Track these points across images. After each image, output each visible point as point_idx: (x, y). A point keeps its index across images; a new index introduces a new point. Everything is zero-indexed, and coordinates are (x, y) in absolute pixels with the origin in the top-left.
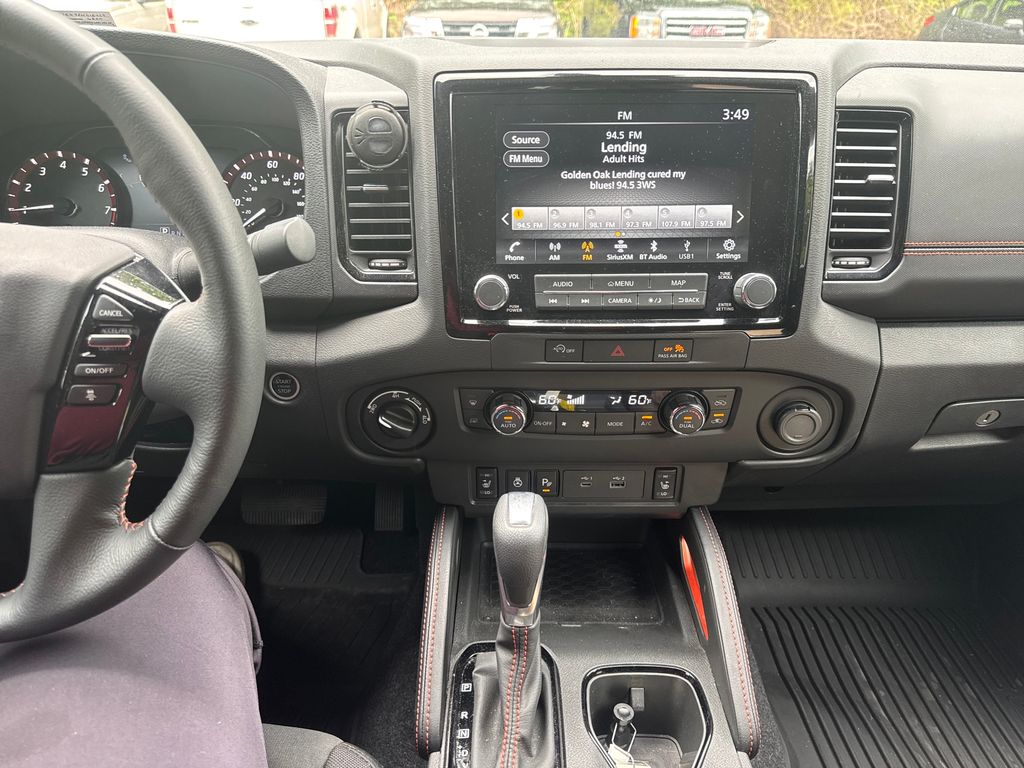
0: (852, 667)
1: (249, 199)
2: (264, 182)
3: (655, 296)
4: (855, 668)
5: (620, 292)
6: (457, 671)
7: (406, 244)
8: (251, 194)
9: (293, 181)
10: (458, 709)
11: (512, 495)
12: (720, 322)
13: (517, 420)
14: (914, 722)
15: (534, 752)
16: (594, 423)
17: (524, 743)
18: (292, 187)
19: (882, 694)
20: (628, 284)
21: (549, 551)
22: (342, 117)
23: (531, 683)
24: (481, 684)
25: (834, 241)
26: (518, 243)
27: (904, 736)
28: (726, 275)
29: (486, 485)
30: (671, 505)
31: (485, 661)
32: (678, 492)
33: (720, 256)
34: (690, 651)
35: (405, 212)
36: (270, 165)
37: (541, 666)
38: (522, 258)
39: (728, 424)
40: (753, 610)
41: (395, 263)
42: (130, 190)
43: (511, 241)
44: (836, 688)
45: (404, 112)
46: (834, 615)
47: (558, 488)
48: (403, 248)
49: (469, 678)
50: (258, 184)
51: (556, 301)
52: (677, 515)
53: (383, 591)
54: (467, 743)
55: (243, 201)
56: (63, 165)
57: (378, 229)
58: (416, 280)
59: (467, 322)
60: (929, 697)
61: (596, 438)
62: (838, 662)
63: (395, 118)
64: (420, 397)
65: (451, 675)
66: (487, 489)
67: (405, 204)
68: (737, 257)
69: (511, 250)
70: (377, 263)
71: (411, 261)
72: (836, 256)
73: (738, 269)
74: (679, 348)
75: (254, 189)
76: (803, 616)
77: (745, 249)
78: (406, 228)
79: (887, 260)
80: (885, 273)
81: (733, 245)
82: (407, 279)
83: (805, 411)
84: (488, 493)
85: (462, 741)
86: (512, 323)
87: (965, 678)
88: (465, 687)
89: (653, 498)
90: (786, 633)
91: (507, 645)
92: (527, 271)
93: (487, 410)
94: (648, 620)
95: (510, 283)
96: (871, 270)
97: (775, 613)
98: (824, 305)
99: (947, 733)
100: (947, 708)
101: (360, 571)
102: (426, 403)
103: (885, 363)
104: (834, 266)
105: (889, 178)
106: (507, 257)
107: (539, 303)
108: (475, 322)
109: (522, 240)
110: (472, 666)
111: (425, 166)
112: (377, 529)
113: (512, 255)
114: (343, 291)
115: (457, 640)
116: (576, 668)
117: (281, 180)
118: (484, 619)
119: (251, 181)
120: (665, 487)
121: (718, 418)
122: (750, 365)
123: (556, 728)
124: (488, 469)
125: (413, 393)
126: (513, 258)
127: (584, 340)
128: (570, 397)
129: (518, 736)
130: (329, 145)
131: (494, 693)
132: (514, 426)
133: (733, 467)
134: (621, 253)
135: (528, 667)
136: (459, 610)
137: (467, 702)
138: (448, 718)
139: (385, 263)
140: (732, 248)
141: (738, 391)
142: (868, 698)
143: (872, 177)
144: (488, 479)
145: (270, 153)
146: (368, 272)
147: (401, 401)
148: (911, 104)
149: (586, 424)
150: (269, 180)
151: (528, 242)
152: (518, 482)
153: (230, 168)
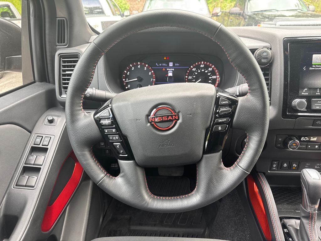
1: (194, 77)
2: (199, 71)
8: (195, 75)
9: (208, 71)
13: (297, 145)
16: (319, 146)
18: (208, 73)
26: (306, 89)
36: (201, 66)
38: (307, 94)
43: (304, 88)
47: (298, 167)
50: (197, 72)
51: (318, 107)
56: (139, 67)
59: (289, 114)
61: (319, 151)
63: (270, 52)
66: (274, 167)
67: (267, 77)
69: (304, 91)
75: (196, 73)
84: (275, 168)
88: (285, 231)
93: (286, 142)
106: (302, 93)
107: (313, 108)
113: (304, 92)
117: (205, 71)
119: (195, 71)
124: (276, 161)
126: (304, 94)
128: (312, 138)
132: (296, 147)
137: (288, 235)
144: (275, 164)
145: (202, 62)
149: (317, 146)
150: (201, 71)
151: (310, 89)
152: (285, 165)
153: (190, 67)
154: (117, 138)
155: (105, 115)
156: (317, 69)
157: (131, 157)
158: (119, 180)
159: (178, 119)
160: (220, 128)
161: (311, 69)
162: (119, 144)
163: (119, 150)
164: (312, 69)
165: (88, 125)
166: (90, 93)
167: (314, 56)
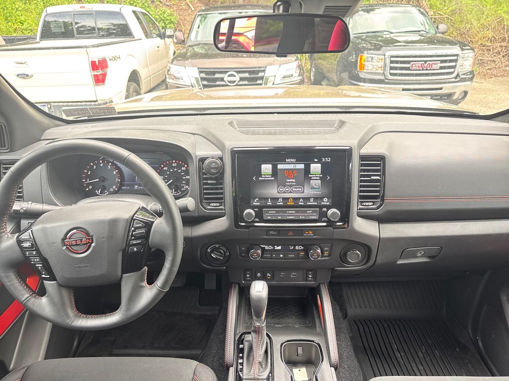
0: (392, 344)
1: (166, 176)
2: (171, 170)
3: (302, 216)
4: (393, 344)
5: (291, 214)
6: (238, 341)
7: (221, 199)
8: (167, 175)
9: (181, 170)
10: (239, 353)
11: (256, 282)
12: (325, 224)
13: (258, 255)
14: (413, 365)
15: (264, 367)
16: (284, 255)
17: (260, 363)
18: (181, 172)
19: (402, 354)
20: (293, 212)
21: (269, 299)
22: (202, 160)
23: (263, 344)
24: (246, 346)
25: (360, 197)
27: (409, 370)
28: (325, 209)
29: (248, 276)
30: (313, 282)
31: (248, 338)
32: (315, 278)
33: (322, 203)
34: (319, 335)
35: (221, 189)
36: (173, 165)
37: (266, 338)
38: (259, 204)
39: (329, 255)
40: (354, 321)
41: (218, 205)
42: (121, 168)
43: (256, 198)
44: (385, 351)
45: (221, 159)
46: (387, 323)
47: (273, 278)
48: (220, 199)
49: (242, 343)
50: (169, 171)
51: (270, 217)
52: (315, 286)
53: (208, 313)
54: (242, 364)
55: (164, 177)
56: (102, 165)
57: (212, 194)
58: (225, 210)
59: (241, 224)
60: (420, 355)
61: (285, 260)
62: (387, 341)
63: (219, 162)
64: (225, 247)
65: (236, 342)
67: (221, 186)
68: (328, 203)
69: (255, 201)
70: (212, 204)
71: (223, 204)
72: (362, 202)
73: (329, 207)
74: (310, 232)
75: (168, 173)
76: (374, 323)
77: (331, 201)
78: (221, 194)
79: (378, 204)
80: (378, 208)
81: (327, 200)
82: (222, 209)
83: (355, 252)
84: (249, 279)
85: (240, 363)
86: (256, 224)
87: (436, 348)
88: (241, 346)
89: (306, 281)
90: (367, 329)
91: (255, 331)
92: (260, 208)
93: (248, 251)
94: (306, 324)
95: (255, 211)
96: (374, 206)
97: (363, 322)
98: (358, 218)
99: (425, 368)
100: (427, 359)
101: (198, 305)
102: (227, 249)
103: (381, 236)
104: (361, 205)
105: (378, 178)
106: (254, 203)
107: (265, 218)
108: (244, 224)
109: (259, 198)
110: (243, 339)
111: (228, 174)
112: (205, 288)
113: (256, 203)
114: (201, 214)
115: (238, 331)
116: (279, 340)
117: (177, 170)
118: (247, 324)
119: (167, 170)
120: (310, 276)
121: (326, 254)
122: (334, 238)
123: (271, 359)
124: (248, 270)
125: (223, 246)
127: (279, 230)
128: (276, 247)
129: (258, 361)
130: (197, 169)
131: (251, 348)
132: (257, 257)
133: (333, 270)
134: (290, 203)
135: (261, 339)
136: (239, 320)
137: (241, 351)
138: (236, 356)
139: (215, 204)
140: (326, 201)
141: (332, 244)
142: (397, 355)
143: (372, 178)
144: (248, 274)
145: (174, 161)
146: (209, 207)
147: (219, 248)
148: (385, 155)
149: (281, 256)
150: (173, 170)
151: (260, 199)
152: (259, 275)
153: (160, 166)
154: (38, 260)
155: (26, 237)
156: (267, 179)
157: (53, 278)
158: (44, 300)
159: (92, 242)
160: (135, 249)
161: (260, 179)
162: (41, 265)
163: (41, 271)
164: (262, 179)
165: (9, 248)
166: (24, 209)
167: (263, 166)
